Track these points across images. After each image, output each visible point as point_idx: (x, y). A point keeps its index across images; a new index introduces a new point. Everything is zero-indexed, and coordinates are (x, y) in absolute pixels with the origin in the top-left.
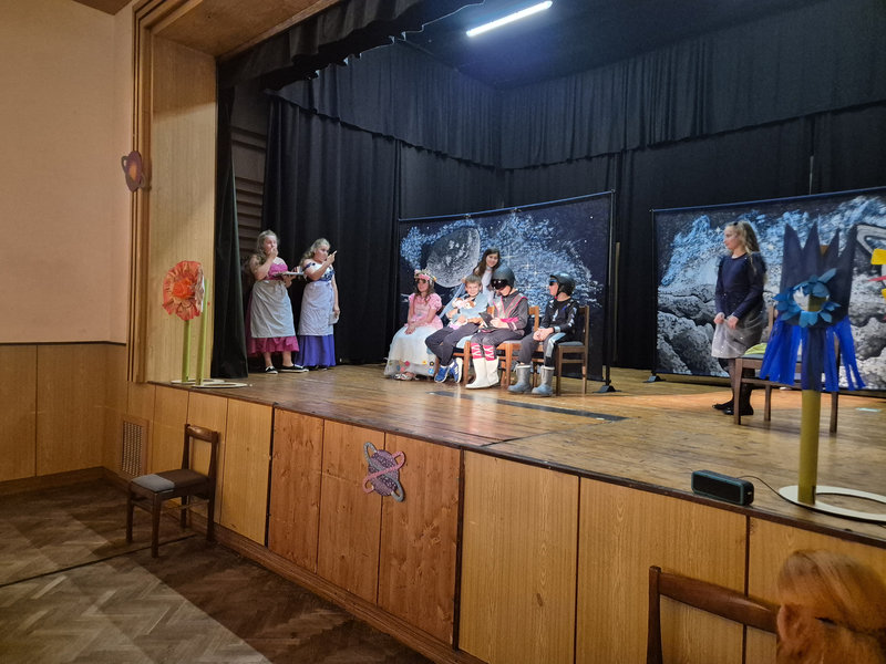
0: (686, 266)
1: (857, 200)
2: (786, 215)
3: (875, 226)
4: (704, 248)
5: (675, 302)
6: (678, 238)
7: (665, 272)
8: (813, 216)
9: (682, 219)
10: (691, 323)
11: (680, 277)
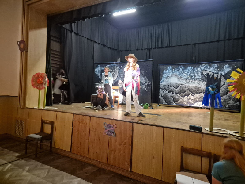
0: (166, 78)
1: (203, 65)
2: (189, 67)
3: (207, 71)
4: (170, 74)
5: (164, 87)
6: (164, 71)
7: (161, 79)
8: (194, 68)
9: (165, 67)
10: (167, 92)
11: (165, 81)
